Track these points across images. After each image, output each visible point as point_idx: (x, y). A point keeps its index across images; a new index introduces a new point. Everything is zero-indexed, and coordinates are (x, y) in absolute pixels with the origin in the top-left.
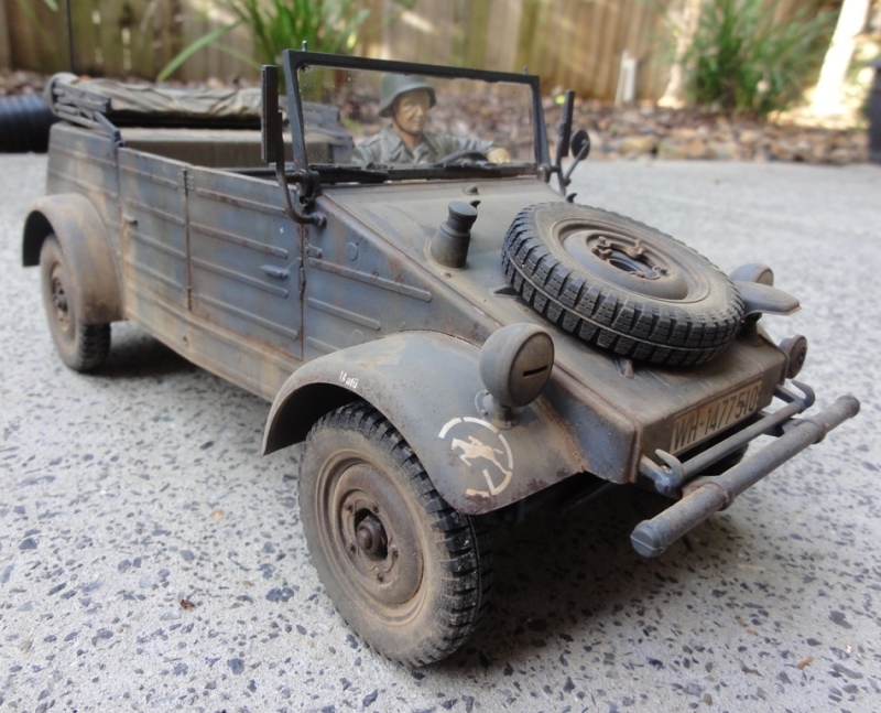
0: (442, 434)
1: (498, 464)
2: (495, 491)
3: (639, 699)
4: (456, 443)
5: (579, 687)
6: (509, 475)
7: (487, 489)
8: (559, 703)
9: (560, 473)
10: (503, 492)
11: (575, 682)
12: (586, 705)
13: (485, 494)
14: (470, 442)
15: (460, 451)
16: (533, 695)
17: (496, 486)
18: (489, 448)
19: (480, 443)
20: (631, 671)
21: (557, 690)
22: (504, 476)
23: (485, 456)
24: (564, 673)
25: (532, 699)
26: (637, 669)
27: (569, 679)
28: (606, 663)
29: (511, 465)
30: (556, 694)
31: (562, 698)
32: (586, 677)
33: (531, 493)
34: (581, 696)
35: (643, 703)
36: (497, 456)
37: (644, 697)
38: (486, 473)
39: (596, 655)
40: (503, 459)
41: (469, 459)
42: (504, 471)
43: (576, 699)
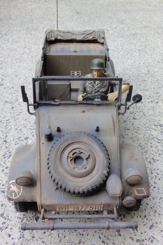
0: (10, 183)
1: (17, 193)
2: (13, 198)
3: (159, 223)
4: (11, 185)
5: (147, 217)
6: (18, 196)
7: (12, 197)
8: (142, 220)
9: (32, 200)
10: (15, 199)
11: (146, 216)
12: (148, 222)
13: (11, 198)
14: (14, 186)
15: (11, 187)
16: (137, 217)
17: (14, 197)
18: (17, 189)
19: (16, 188)
20: (159, 216)
21: (142, 217)
22: (17, 196)
23: (16, 191)
24: (145, 213)
25: (137, 218)
26: (161, 215)
27: (145, 215)
28: (154, 212)
29: (20, 194)
30: (142, 218)
31: (143, 219)
32: (149, 215)
33: (22, 201)
34: (147, 219)
35: (160, 224)
36: (18, 192)
37: (160, 223)
38: (13, 194)
39: (153, 210)
40: (19, 193)
41: (12, 190)
42: (18, 195)
43: (146, 220)
